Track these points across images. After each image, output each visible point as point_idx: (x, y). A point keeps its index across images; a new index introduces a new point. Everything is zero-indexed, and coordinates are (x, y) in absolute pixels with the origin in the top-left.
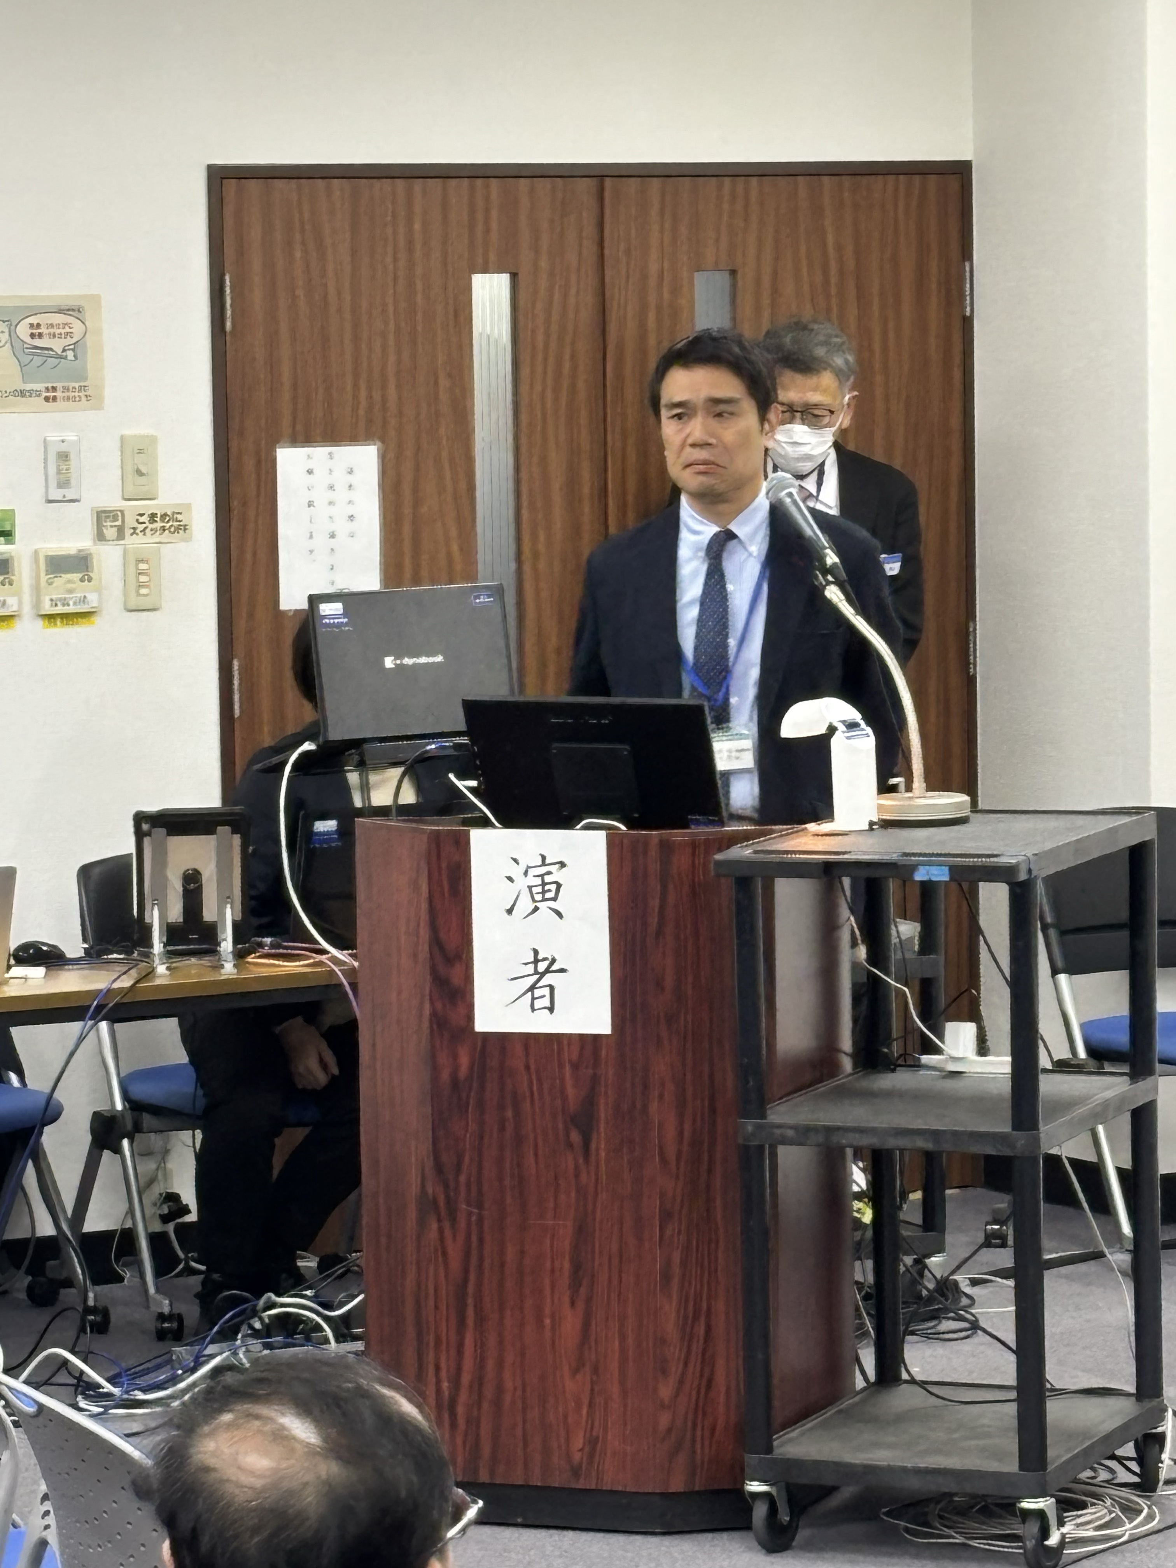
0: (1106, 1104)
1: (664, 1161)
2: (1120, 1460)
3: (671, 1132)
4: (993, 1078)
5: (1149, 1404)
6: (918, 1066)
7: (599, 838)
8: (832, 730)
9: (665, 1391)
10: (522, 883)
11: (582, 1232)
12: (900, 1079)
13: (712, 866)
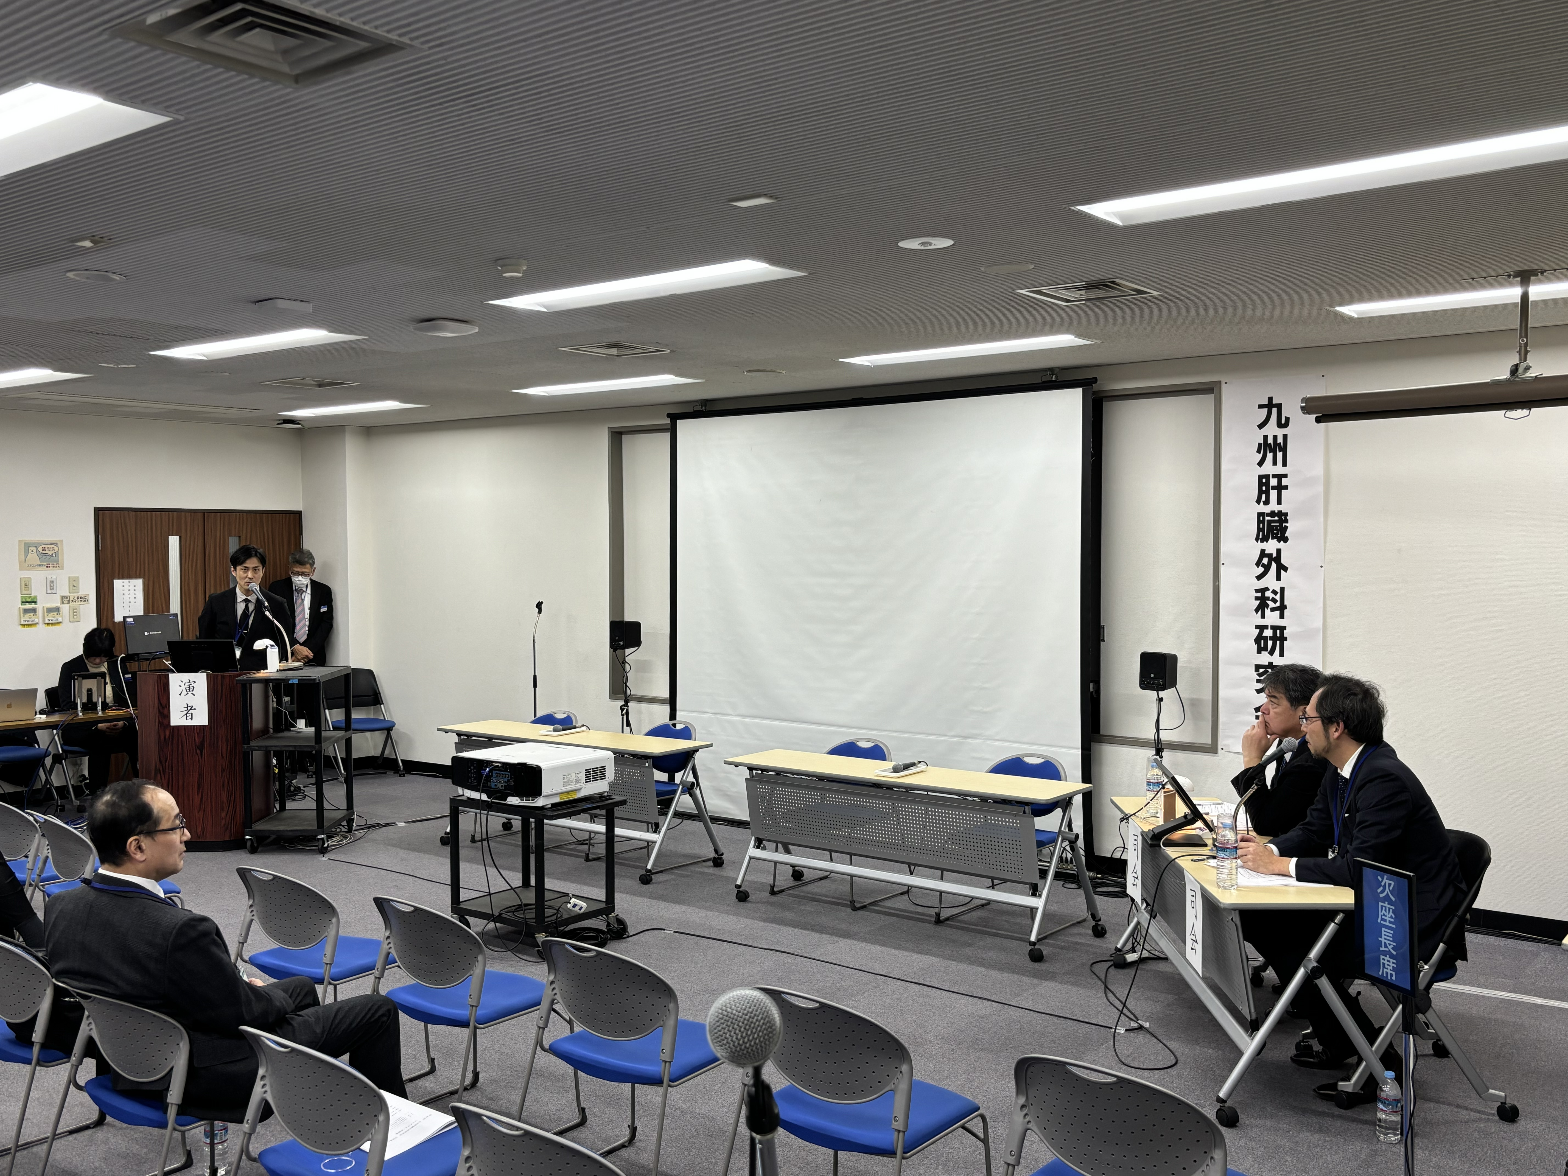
0: (339, 737)
1: (223, 757)
2: (343, 826)
3: (224, 750)
4: (308, 733)
5: (350, 811)
6: (290, 730)
7: (205, 675)
8: (267, 647)
9: (223, 815)
10: (183, 687)
11: (201, 775)
12: (286, 734)
13: (235, 682)
